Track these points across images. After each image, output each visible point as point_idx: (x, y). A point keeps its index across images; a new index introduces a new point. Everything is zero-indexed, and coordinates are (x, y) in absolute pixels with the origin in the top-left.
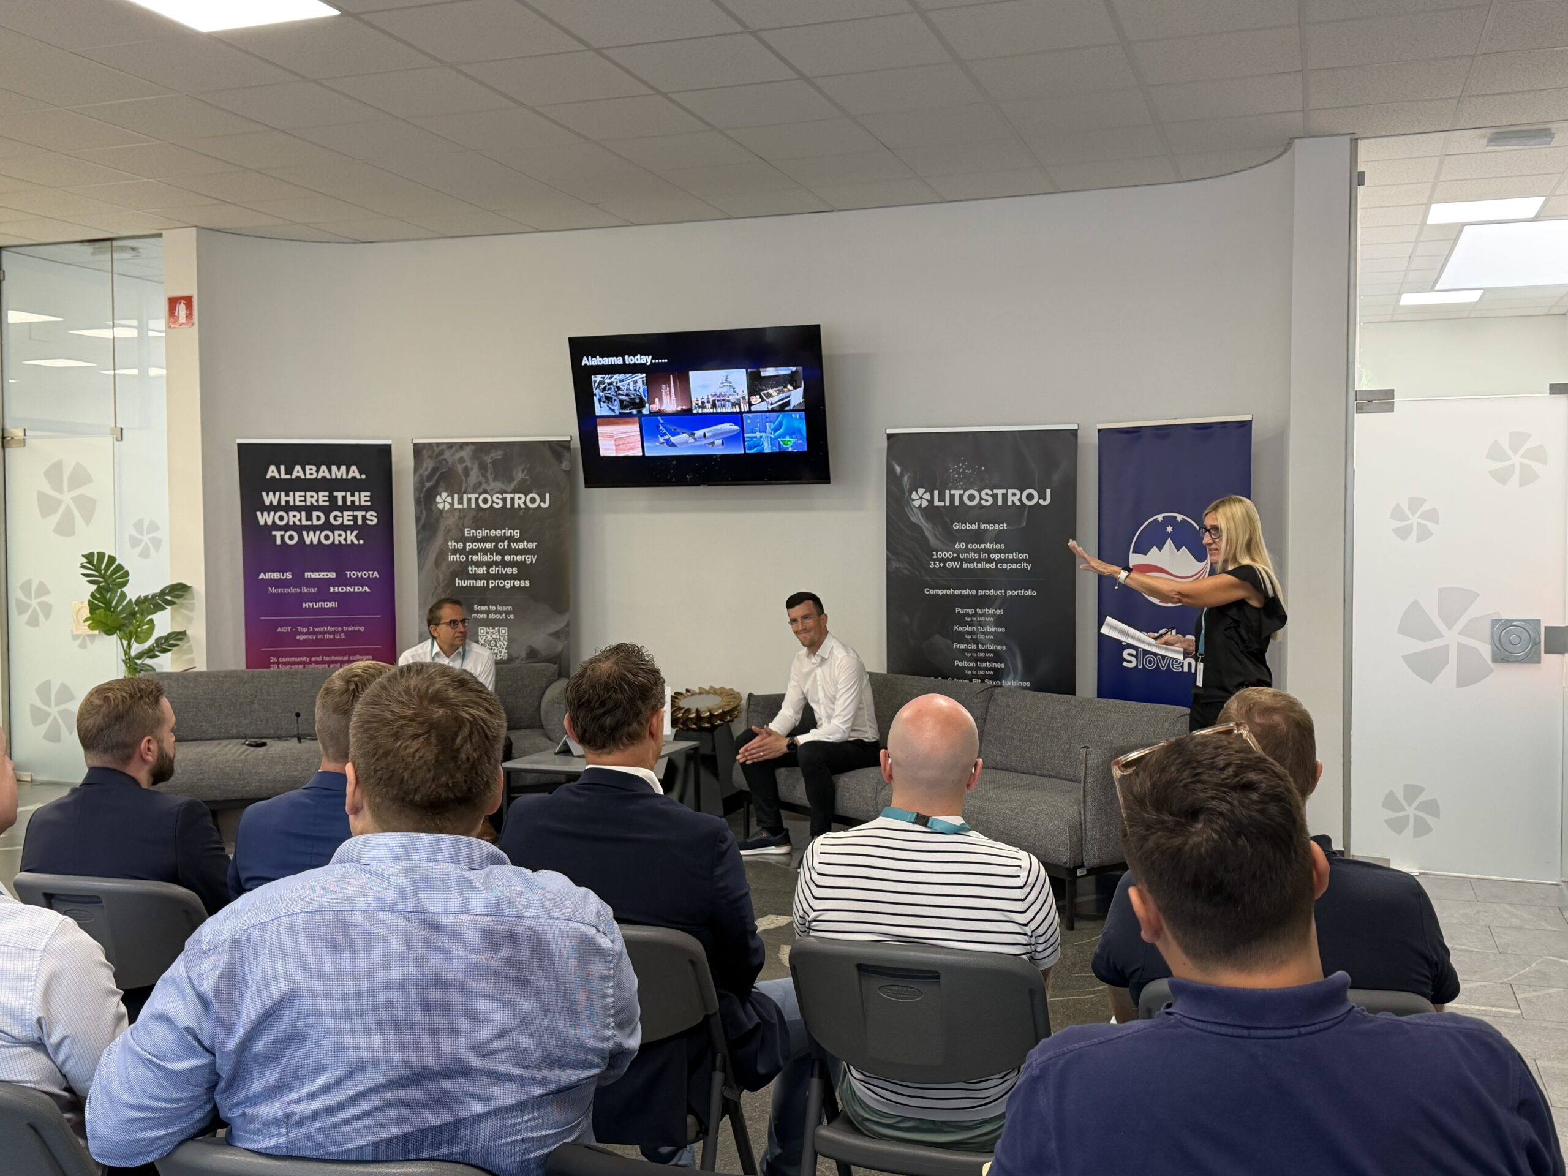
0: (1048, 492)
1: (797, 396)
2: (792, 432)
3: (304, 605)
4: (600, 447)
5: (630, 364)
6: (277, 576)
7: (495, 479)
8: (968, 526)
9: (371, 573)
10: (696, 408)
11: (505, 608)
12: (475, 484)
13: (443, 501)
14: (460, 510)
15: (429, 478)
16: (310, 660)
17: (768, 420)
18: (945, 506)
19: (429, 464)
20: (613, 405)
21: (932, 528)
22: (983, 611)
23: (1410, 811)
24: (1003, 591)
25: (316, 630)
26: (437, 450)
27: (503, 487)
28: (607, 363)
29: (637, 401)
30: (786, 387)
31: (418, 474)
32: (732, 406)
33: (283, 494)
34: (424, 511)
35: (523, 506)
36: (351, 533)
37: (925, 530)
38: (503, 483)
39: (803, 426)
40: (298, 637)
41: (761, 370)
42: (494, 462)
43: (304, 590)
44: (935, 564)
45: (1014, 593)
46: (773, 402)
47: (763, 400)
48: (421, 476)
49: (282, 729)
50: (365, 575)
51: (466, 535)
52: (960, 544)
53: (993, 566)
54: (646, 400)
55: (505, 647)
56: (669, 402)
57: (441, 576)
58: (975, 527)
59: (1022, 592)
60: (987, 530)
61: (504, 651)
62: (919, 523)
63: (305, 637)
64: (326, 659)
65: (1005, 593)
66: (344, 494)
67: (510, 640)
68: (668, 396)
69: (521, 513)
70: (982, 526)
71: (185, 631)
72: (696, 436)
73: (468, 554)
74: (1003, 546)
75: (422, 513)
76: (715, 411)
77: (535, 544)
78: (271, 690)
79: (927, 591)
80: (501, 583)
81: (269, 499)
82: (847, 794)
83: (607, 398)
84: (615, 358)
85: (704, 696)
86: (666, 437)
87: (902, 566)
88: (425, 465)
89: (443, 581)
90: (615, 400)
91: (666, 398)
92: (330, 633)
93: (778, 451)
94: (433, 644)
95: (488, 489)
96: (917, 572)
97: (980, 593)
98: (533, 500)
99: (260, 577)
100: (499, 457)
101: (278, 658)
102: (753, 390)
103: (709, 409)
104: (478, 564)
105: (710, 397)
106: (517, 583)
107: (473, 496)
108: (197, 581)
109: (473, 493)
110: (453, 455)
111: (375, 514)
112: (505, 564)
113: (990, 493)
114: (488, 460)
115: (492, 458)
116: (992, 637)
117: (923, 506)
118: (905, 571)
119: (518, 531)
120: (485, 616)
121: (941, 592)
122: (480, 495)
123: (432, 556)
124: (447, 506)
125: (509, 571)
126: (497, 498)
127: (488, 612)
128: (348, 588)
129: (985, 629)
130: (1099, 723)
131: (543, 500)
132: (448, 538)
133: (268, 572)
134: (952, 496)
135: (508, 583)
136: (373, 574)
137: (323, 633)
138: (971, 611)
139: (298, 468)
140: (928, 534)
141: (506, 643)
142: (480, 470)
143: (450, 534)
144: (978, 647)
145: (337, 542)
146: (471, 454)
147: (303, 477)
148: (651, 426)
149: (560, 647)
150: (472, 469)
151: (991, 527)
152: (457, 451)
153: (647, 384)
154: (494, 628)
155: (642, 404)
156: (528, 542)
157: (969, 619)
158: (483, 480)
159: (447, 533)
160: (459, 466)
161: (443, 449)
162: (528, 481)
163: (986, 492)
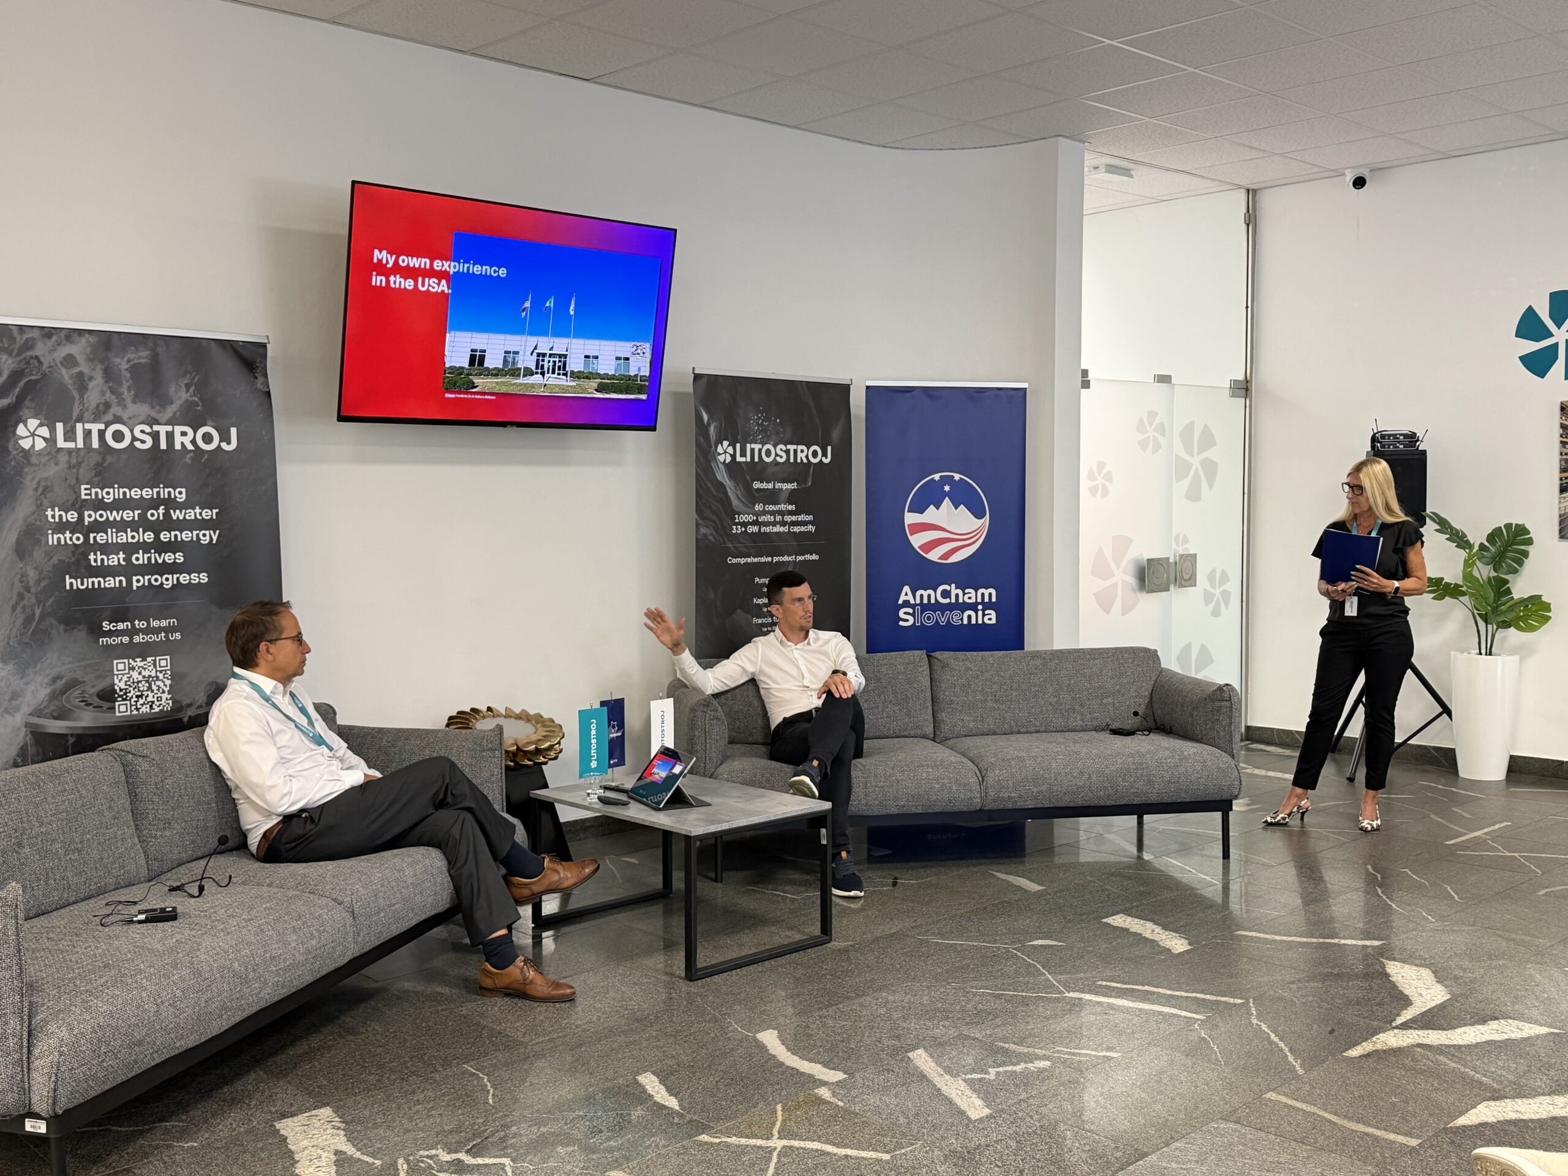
0: (829, 448)
7: (137, 399)
8: (764, 486)
11: (164, 623)
12: (98, 406)
13: (33, 435)
14: (70, 451)
18: (746, 462)
21: (735, 487)
26: (20, 340)
27: (153, 414)
35: (190, 447)
37: (728, 490)
38: (153, 407)
42: (134, 369)
44: (737, 529)
45: (801, 558)
51: (83, 497)
52: (758, 505)
53: (786, 529)
55: (166, 689)
57: (32, 575)
58: (770, 486)
59: (808, 557)
60: (782, 489)
61: (165, 696)
62: (724, 482)
65: (795, 558)
67: (176, 677)
69: (188, 459)
70: (778, 485)
73: (87, 531)
74: (794, 507)
77: (215, 511)
79: (730, 560)
80: (156, 579)
87: (708, 531)
89: (38, 582)
95: (125, 416)
96: (721, 539)
97: (776, 559)
98: (208, 438)
100: (142, 360)
104: (107, 549)
106: (184, 578)
107: (95, 428)
109: (94, 421)
110: (52, 350)
112: (161, 547)
113: (784, 449)
114: (123, 365)
115: (129, 361)
118: (711, 538)
119: (183, 490)
120: (126, 640)
121: (742, 561)
122: (107, 426)
123: (10, 536)
124: (40, 445)
125: (169, 558)
126: (142, 432)
127: (132, 632)
132: (46, 502)
134: (752, 450)
135: (167, 579)
140: (731, 494)
141: (168, 682)
142: (106, 382)
143: (49, 495)
146: (89, 350)
150: (91, 378)
151: (784, 486)
152: (60, 343)
154: (144, 660)
156: (202, 508)
158: (113, 399)
159: (43, 493)
160: (64, 371)
161: (33, 339)
162: (198, 405)
163: (782, 446)
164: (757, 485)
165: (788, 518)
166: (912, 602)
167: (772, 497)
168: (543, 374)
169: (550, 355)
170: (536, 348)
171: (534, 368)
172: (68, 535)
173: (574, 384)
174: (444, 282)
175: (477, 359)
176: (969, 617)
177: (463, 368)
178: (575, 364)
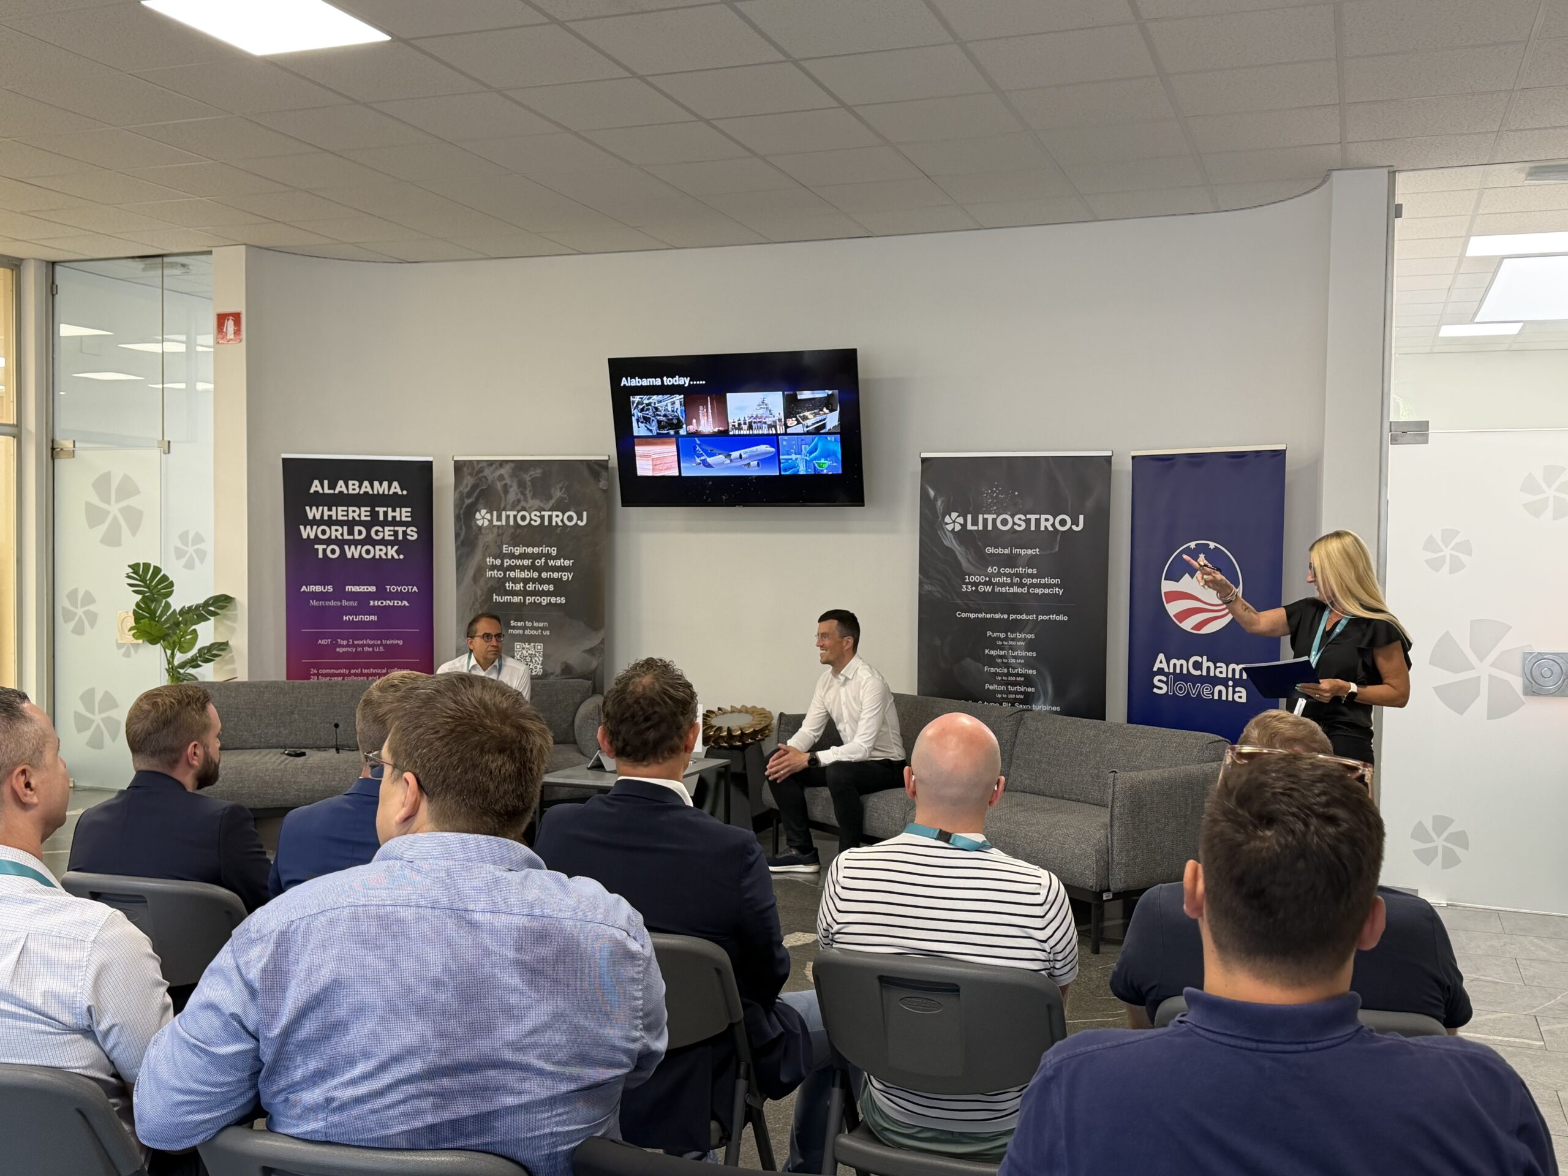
0: (1081, 517)
1: (832, 420)
2: (827, 455)
3: (345, 618)
4: (638, 466)
5: (668, 385)
6: (318, 589)
7: (534, 497)
8: (1000, 551)
9: (410, 587)
10: (732, 429)
11: (541, 625)
12: (514, 502)
13: (483, 518)
14: (499, 527)
15: (469, 495)
16: (349, 672)
17: (804, 442)
18: (978, 530)
19: (469, 481)
20: (650, 426)
21: (966, 552)
22: (1014, 635)
23: (1440, 842)
24: (1035, 616)
25: (356, 642)
26: (477, 468)
27: (542, 505)
28: (646, 384)
29: (675, 421)
30: (822, 411)
31: (458, 491)
32: (769, 428)
33: (326, 508)
34: (464, 527)
35: (560, 524)
36: (392, 548)
37: (957, 553)
38: (542, 501)
39: (838, 449)
40: (338, 650)
41: (797, 392)
42: (533, 481)
43: (345, 603)
44: (967, 588)
45: (1045, 618)
46: (809, 425)
47: (799, 423)
48: (461, 493)
49: (321, 739)
50: (405, 589)
51: (504, 552)
52: (992, 568)
53: (1025, 590)
54: (683, 421)
55: (540, 663)
56: (706, 424)
57: (479, 592)
58: (1007, 551)
59: (1053, 617)
60: (1020, 555)
61: (539, 666)
62: (953, 548)
63: (344, 649)
64: (366, 671)
65: (1037, 617)
66: (385, 509)
67: (545, 656)
68: (705, 418)
69: (558, 531)
70: (1015, 551)
71: (227, 642)
72: (732, 457)
73: (506, 570)
74: (1035, 571)
75: (461, 529)
76: (751, 433)
77: (571, 561)
78: (311, 700)
79: (959, 614)
80: (538, 600)
81: (313, 513)
82: (876, 815)
83: (644, 418)
84: (654, 379)
85: (736, 714)
86: (702, 458)
87: (934, 589)
88: (465, 482)
89: (481, 596)
90: (653, 420)
91: (703, 420)
92: (369, 646)
93: (813, 473)
94: (470, 657)
95: (527, 507)
96: (949, 597)
97: (1012, 617)
98: (570, 518)
99: (302, 590)
100: (538, 475)
101: (318, 670)
102: (790, 412)
103: (745, 431)
104: (515, 581)
105: (747, 419)
106: (553, 600)
107: (512, 513)
108: (240, 594)
109: (511, 510)
110: (493, 472)
111: (415, 529)
112: (541, 581)
113: (1023, 517)
114: (527, 478)
115: (530, 476)
116: (1023, 661)
117: (956, 530)
118: (937, 594)
119: (555, 549)
120: (521, 632)
121: (973, 616)
122: (518, 512)
123: (471, 572)
124: (486, 523)
125: (546, 587)
126: (535, 515)
127: (524, 628)
128: (388, 602)
129: (1016, 653)
130: (1128, 748)
131: (580, 518)
132: (487, 555)
133: (310, 585)
134: (985, 521)
135: (544, 600)
136: (412, 589)
137: (363, 646)
138: (1003, 635)
139: (341, 483)
140: (960, 557)
141: (541, 659)
142: (519, 488)
143: (488, 550)
144: (1008, 671)
145: (377, 557)
146: (511, 471)
147: (346, 492)
148: (687, 447)
149: (594, 664)
150: (511, 487)
151: (1023, 552)
152: (496, 469)
153: (684, 406)
154: (529, 644)
155: (679, 425)
156: (564, 560)
157: (1000, 643)
158: (522, 498)
159: (486, 549)
160: (498, 483)
161: (483, 467)
162: (566, 499)
163: (1020, 516)
164: (989, 550)
166: (1166, 670)
172: (496, 572)
176: (1220, 692)
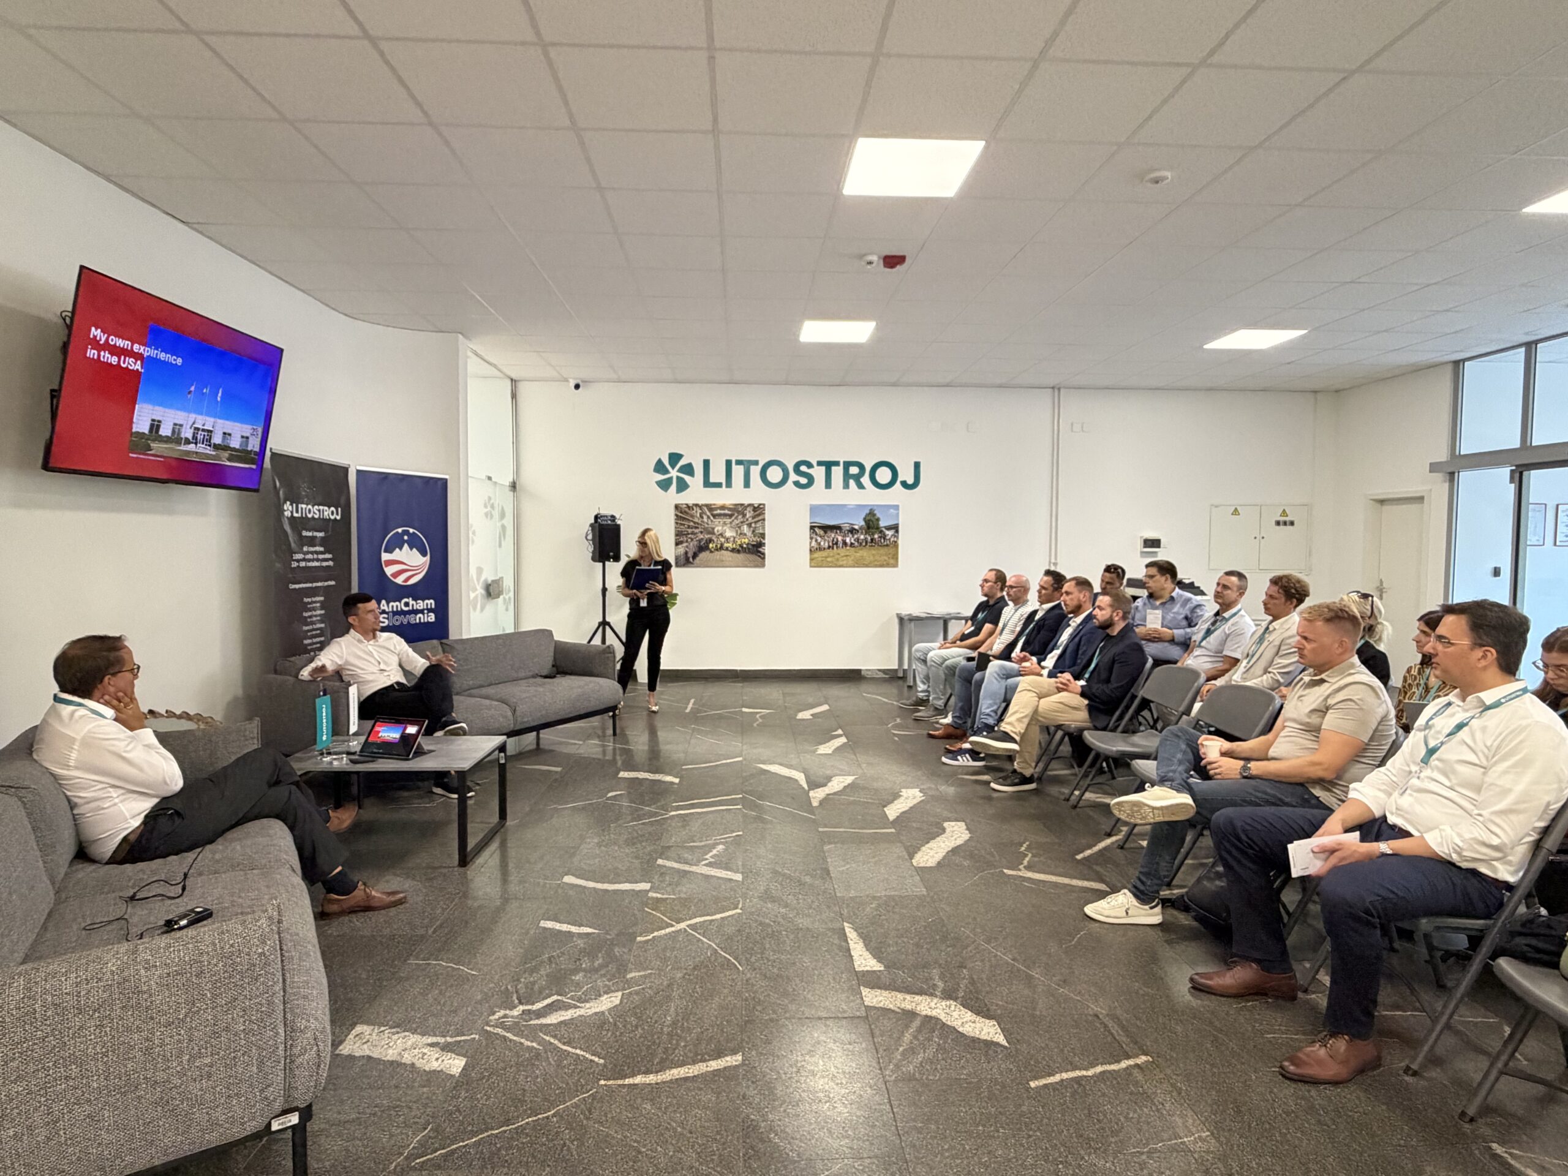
0: (340, 509)
8: (308, 533)
18: (299, 517)
21: (293, 534)
22: (315, 599)
24: (323, 583)
37: (290, 536)
44: (294, 564)
45: (327, 584)
52: (305, 547)
53: (319, 564)
58: (311, 534)
59: (330, 583)
60: (317, 536)
62: (287, 530)
70: (314, 534)
74: (322, 549)
79: (291, 586)
87: (280, 566)
96: (286, 571)
97: (314, 585)
113: (318, 508)
116: (319, 618)
117: (289, 516)
118: (281, 571)
121: (297, 586)
129: (316, 613)
134: (302, 509)
138: (310, 600)
140: (291, 539)
144: (313, 627)
157: (309, 606)
163: (316, 507)
164: (305, 533)
165: (321, 557)
166: (387, 610)
167: (312, 541)
168: (196, 444)
169: (203, 430)
170: (194, 423)
171: (190, 438)
173: (214, 453)
174: (139, 362)
175: (155, 426)
176: (420, 618)
177: (144, 433)
178: (217, 439)
